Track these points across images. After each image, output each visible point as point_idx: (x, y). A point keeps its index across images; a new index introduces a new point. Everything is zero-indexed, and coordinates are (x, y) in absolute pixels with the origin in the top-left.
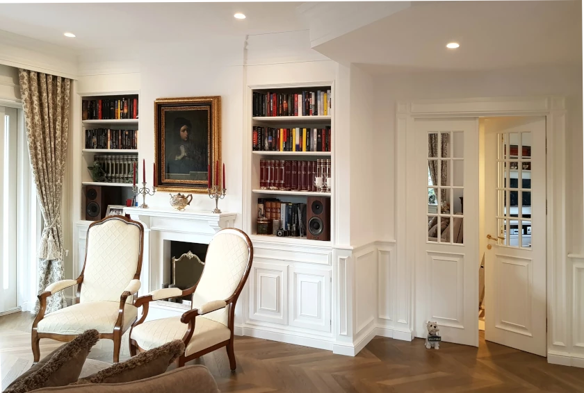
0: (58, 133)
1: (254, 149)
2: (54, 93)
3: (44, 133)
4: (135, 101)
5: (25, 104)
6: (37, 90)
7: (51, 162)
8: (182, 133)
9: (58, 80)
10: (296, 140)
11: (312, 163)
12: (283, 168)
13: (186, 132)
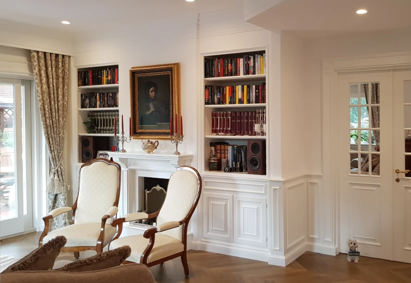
0: (60, 97)
1: (206, 103)
2: (57, 67)
3: (50, 97)
4: (116, 70)
5: (36, 77)
6: (44, 65)
7: (56, 119)
8: (150, 93)
9: (60, 57)
10: (239, 95)
11: (252, 113)
12: (230, 118)
13: (153, 92)
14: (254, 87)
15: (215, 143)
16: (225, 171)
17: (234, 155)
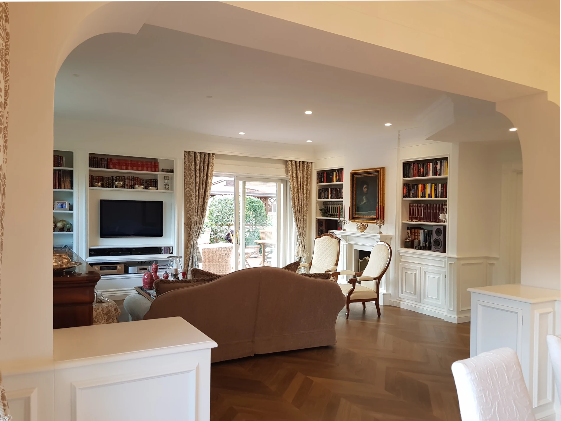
0: (305, 191)
1: (404, 197)
2: (303, 171)
3: (298, 191)
4: (342, 172)
5: (290, 178)
6: (295, 170)
7: (301, 207)
8: (364, 189)
9: (305, 164)
10: (428, 191)
11: (439, 204)
12: (423, 208)
13: (366, 188)
14: (440, 185)
15: (410, 227)
16: (416, 249)
17: (425, 237)
